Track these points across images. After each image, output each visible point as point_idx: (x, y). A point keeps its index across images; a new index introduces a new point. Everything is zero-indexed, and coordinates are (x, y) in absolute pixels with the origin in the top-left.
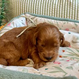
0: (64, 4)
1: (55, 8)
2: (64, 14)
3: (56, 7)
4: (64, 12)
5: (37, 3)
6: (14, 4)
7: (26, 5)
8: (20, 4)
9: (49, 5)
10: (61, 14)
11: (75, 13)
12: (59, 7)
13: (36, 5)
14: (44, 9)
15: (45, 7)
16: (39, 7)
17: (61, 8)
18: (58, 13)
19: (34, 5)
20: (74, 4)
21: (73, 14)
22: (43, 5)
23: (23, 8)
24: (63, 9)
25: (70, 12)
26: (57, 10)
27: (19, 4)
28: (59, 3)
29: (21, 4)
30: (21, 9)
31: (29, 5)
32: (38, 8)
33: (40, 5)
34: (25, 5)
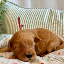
0: (52, 23)
1: (44, 26)
3: (46, 25)
5: (29, 22)
6: (9, 22)
8: (14, 22)
9: (39, 23)
12: (48, 25)
13: (28, 23)
14: (35, 27)
15: (36, 25)
16: (31, 25)
17: (50, 26)
19: (26, 23)
20: (61, 23)
21: (61, 31)
22: (34, 23)
24: (52, 27)
26: (46, 27)
28: (48, 22)
29: (15, 22)
30: (15, 26)
33: (31, 23)
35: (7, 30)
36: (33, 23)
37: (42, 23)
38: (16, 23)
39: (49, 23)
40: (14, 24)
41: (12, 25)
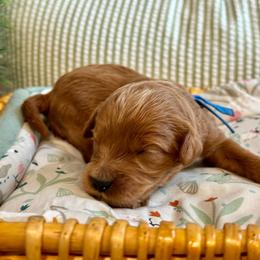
0: (199, 37)
1: (170, 50)
3: (175, 48)
4: (203, 62)
5: (112, 35)
6: (30, 36)
7: (72, 42)
8: (50, 39)
9: (151, 41)
12: (183, 47)
13: (107, 41)
14: (133, 54)
15: (138, 45)
16: (118, 47)
17: (191, 50)
19: (99, 40)
20: (232, 38)
21: (232, 68)
22: (131, 41)
23: (64, 51)
24: (199, 53)
25: (220, 61)
26: (178, 56)
27: (47, 36)
28: (184, 33)
29: (54, 38)
30: (56, 53)
31: (84, 39)
32: (114, 49)
33: (119, 40)
34: (68, 39)
35: (24, 70)
36: (127, 40)
37: (159, 39)
38: (57, 42)
39: (188, 37)
40: (50, 43)
41: (42, 50)
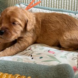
2: (59, 5)
10: (55, 4)
11: (69, 4)
18: (53, 3)
